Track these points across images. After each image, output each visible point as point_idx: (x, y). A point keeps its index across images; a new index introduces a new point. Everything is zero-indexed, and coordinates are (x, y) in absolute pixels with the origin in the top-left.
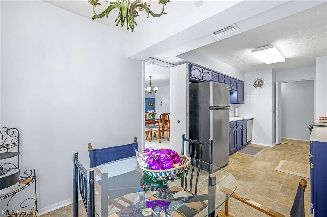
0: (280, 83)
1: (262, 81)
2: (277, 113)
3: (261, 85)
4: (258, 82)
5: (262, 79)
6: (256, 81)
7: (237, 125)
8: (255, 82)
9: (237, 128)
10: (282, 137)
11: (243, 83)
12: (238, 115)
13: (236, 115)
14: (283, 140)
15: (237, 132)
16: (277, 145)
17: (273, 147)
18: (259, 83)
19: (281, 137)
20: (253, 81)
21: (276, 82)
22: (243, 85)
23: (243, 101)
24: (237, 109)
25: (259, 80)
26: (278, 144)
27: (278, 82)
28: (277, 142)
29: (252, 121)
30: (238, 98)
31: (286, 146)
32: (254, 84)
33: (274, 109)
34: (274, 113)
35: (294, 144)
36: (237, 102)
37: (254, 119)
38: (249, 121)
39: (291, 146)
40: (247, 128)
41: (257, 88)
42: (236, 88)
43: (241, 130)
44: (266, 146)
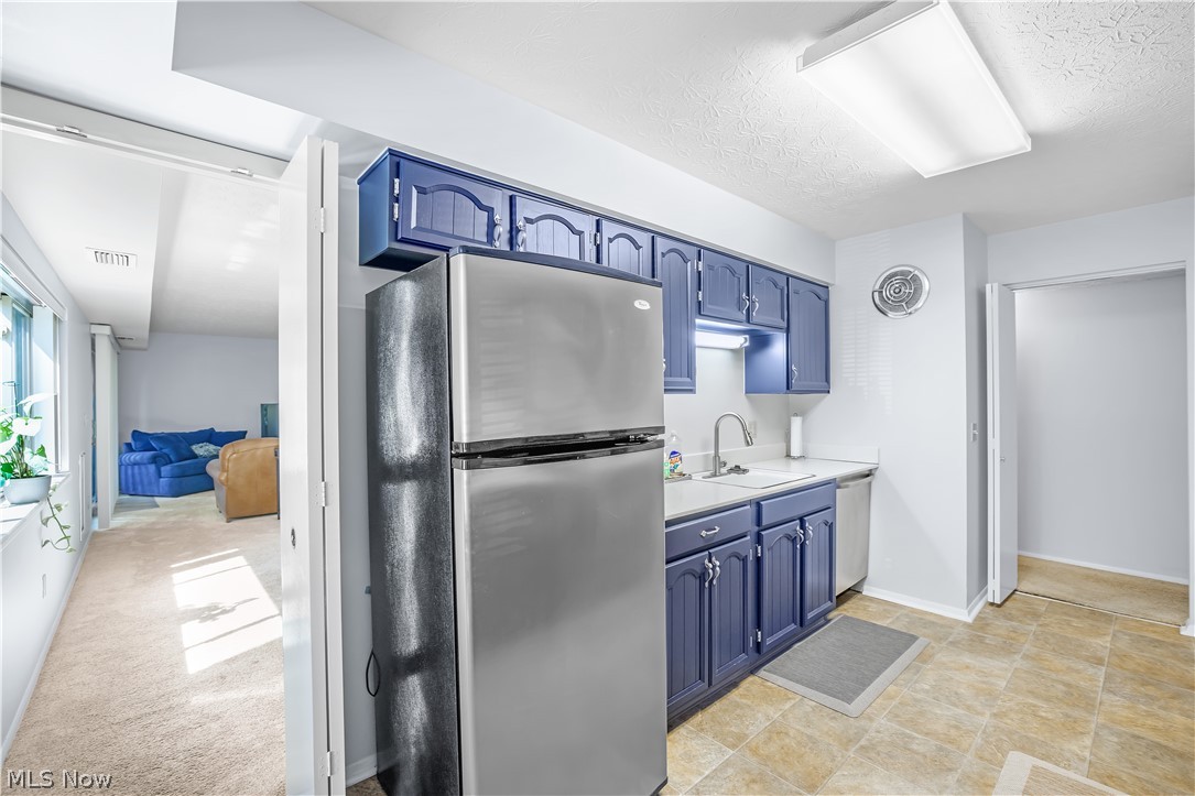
0: (1009, 288)
1: (915, 279)
2: (994, 444)
3: (912, 299)
4: (896, 282)
5: (919, 269)
6: (884, 281)
7: (759, 521)
8: (882, 287)
9: (759, 539)
11: (823, 295)
13: (795, 452)
14: (1024, 567)
15: (759, 560)
16: (992, 604)
17: (969, 619)
18: (899, 293)
20: (871, 281)
21: (988, 286)
22: (827, 303)
23: (828, 380)
24: (796, 423)
25: (902, 273)
26: (998, 601)
27: (996, 285)
28: (995, 591)
29: (870, 483)
30: (794, 368)
31: (1040, 616)
32: (876, 294)
33: (974, 425)
34: (977, 441)
35: (1079, 600)
36: (788, 388)
37: (877, 473)
38: (847, 487)
39: (1065, 614)
40: (831, 527)
41: (891, 314)
42: (783, 318)
43: (790, 544)
44: (936, 615)
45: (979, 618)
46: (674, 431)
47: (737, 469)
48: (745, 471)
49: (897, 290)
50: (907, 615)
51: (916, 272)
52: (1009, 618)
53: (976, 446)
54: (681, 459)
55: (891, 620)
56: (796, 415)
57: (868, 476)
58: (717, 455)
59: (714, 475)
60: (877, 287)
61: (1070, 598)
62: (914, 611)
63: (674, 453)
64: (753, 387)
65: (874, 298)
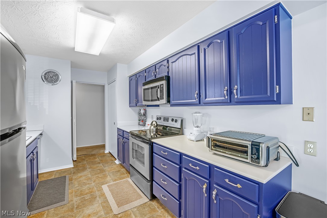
2: (74, 121)
3: (56, 81)
4: (50, 74)
6: (46, 73)
16: (74, 161)
17: (73, 166)
18: (52, 78)
25: (53, 72)
27: (75, 81)
28: (75, 157)
37: (43, 133)
39: (88, 157)
40: (37, 153)
51: (57, 73)
52: (80, 162)
55: (54, 176)
60: (43, 74)
62: (58, 171)
65: (42, 78)
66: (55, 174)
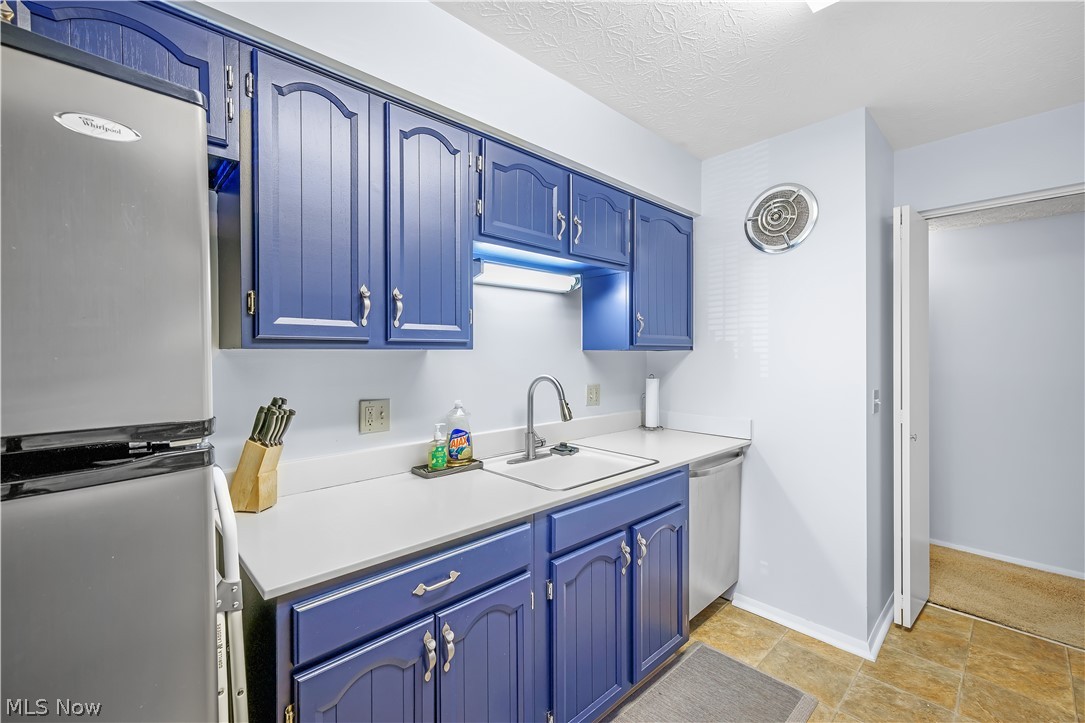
0: (923, 217)
1: (800, 200)
2: (902, 417)
3: (797, 227)
4: (775, 206)
6: (760, 206)
7: (550, 545)
8: (756, 213)
9: (550, 573)
10: (932, 534)
11: (684, 228)
12: (662, 416)
13: (651, 422)
14: (938, 562)
15: (550, 605)
16: (899, 627)
17: (871, 656)
18: (778, 220)
19: (926, 539)
20: (743, 208)
21: (896, 212)
22: (689, 237)
23: (689, 333)
24: (652, 386)
25: (782, 194)
26: (908, 624)
27: (906, 210)
28: (903, 607)
29: (741, 464)
30: (639, 316)
31: (965, 650)
32: (749, 224)
33: (876, 392)
34: (879, 413)
35: (1014, 620)
36: (631, 343)
37: (749, 451)
38: (704, 474)
39: (998, 645)
40: (680, 535)
41: (768, 248)
42: (623, 251)
43: (611, 568)
44: (826, 645)
45: (883, 653)
46: (458, 402)
47: (564, 449)
48: (572, 450)
49: (776, 216)
50: (786, 644)
51: (802, 193)
52: (925, 652)
53: (877, 419)
54: (468, 440)
55: (763, 655)
56: (652, 376)
57: (737, 455)
58: (530, 432)
59: (527, 458)
60: (751, 215)
61: (1001, 615)
62: (797, 636)
63: (457, 431)
64: (593, 341)
65: (746, 225)
66: (774, 649)
